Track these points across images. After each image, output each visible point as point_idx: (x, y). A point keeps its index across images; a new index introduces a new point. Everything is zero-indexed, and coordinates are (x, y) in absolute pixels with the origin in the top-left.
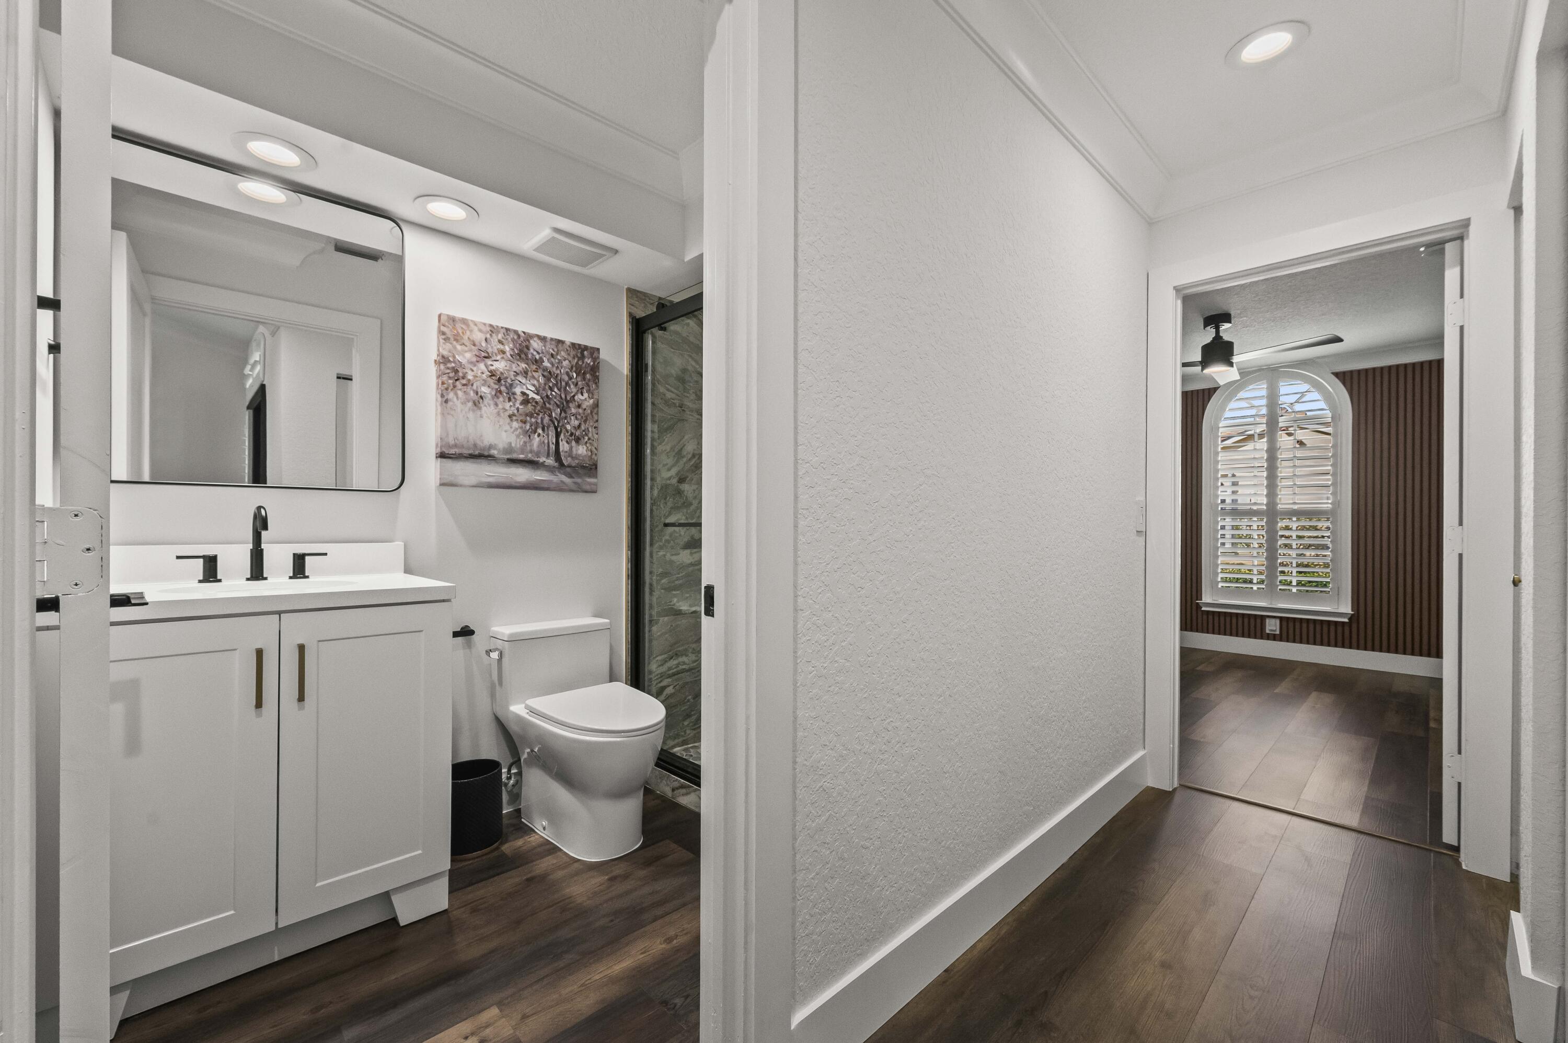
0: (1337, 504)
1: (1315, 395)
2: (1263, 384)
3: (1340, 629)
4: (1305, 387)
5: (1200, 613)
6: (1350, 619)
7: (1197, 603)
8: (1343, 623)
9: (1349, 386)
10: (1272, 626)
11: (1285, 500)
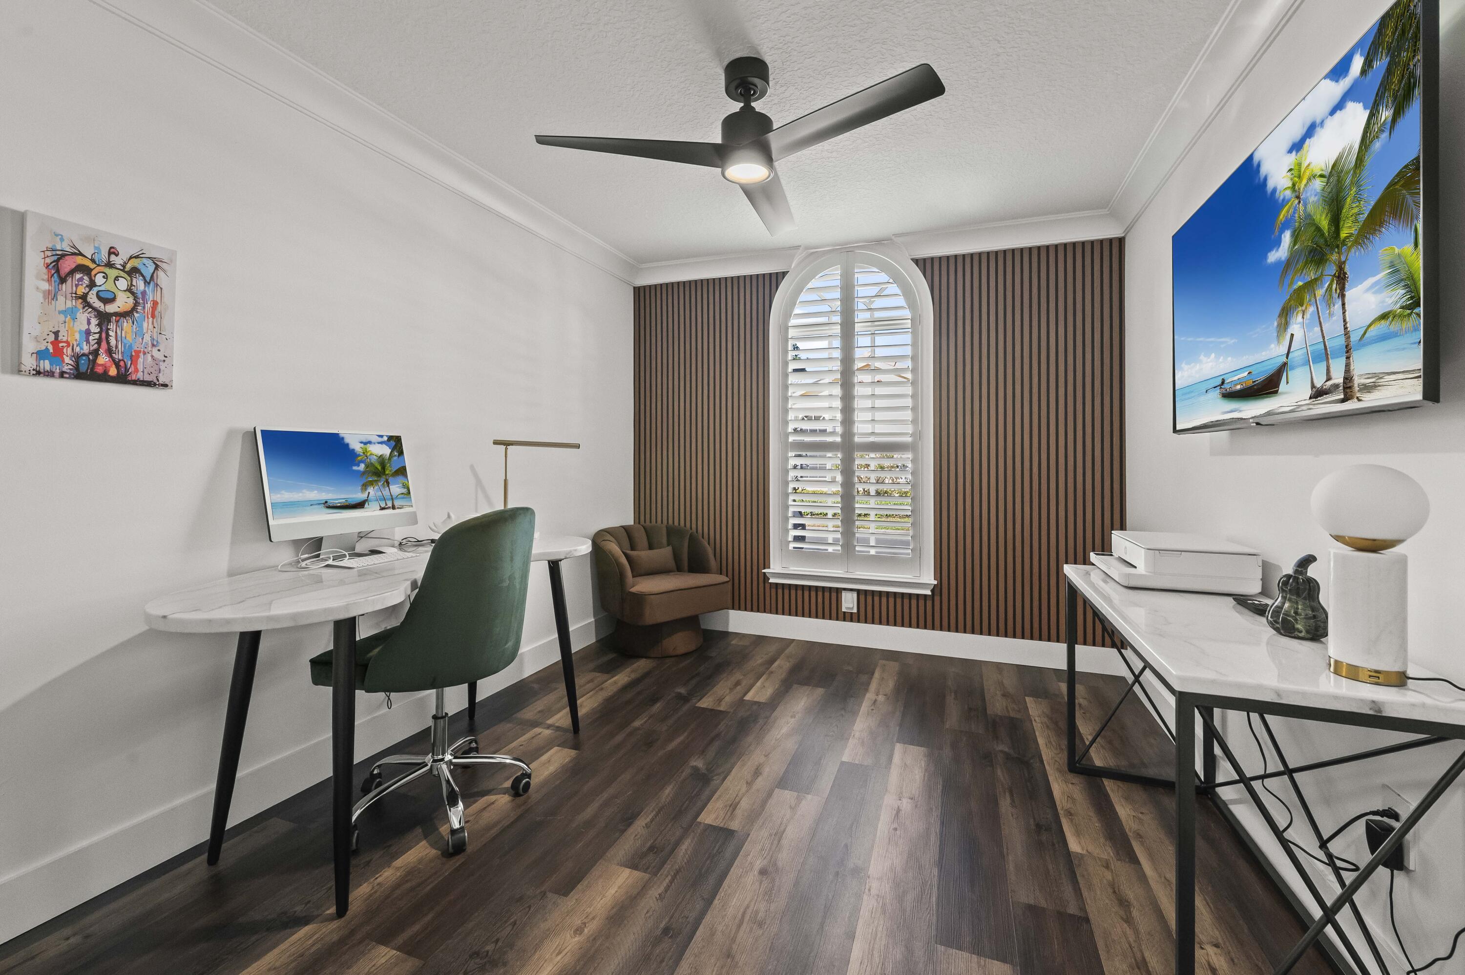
0: (918, 435)
1: (894, 289)
2: (836, 269)
3: (922, 602)
4: (883, 277)
5: (767, 586)
6: (933, 591)
7: (764, 573)
8: (925, 596)
9: (930, 278)
10: (849, 603)
11: (862, 429)
